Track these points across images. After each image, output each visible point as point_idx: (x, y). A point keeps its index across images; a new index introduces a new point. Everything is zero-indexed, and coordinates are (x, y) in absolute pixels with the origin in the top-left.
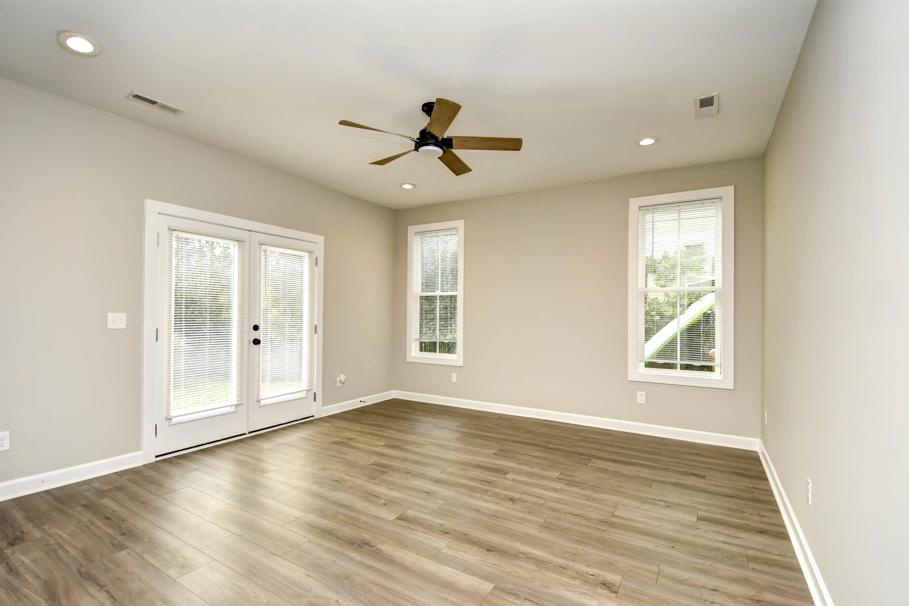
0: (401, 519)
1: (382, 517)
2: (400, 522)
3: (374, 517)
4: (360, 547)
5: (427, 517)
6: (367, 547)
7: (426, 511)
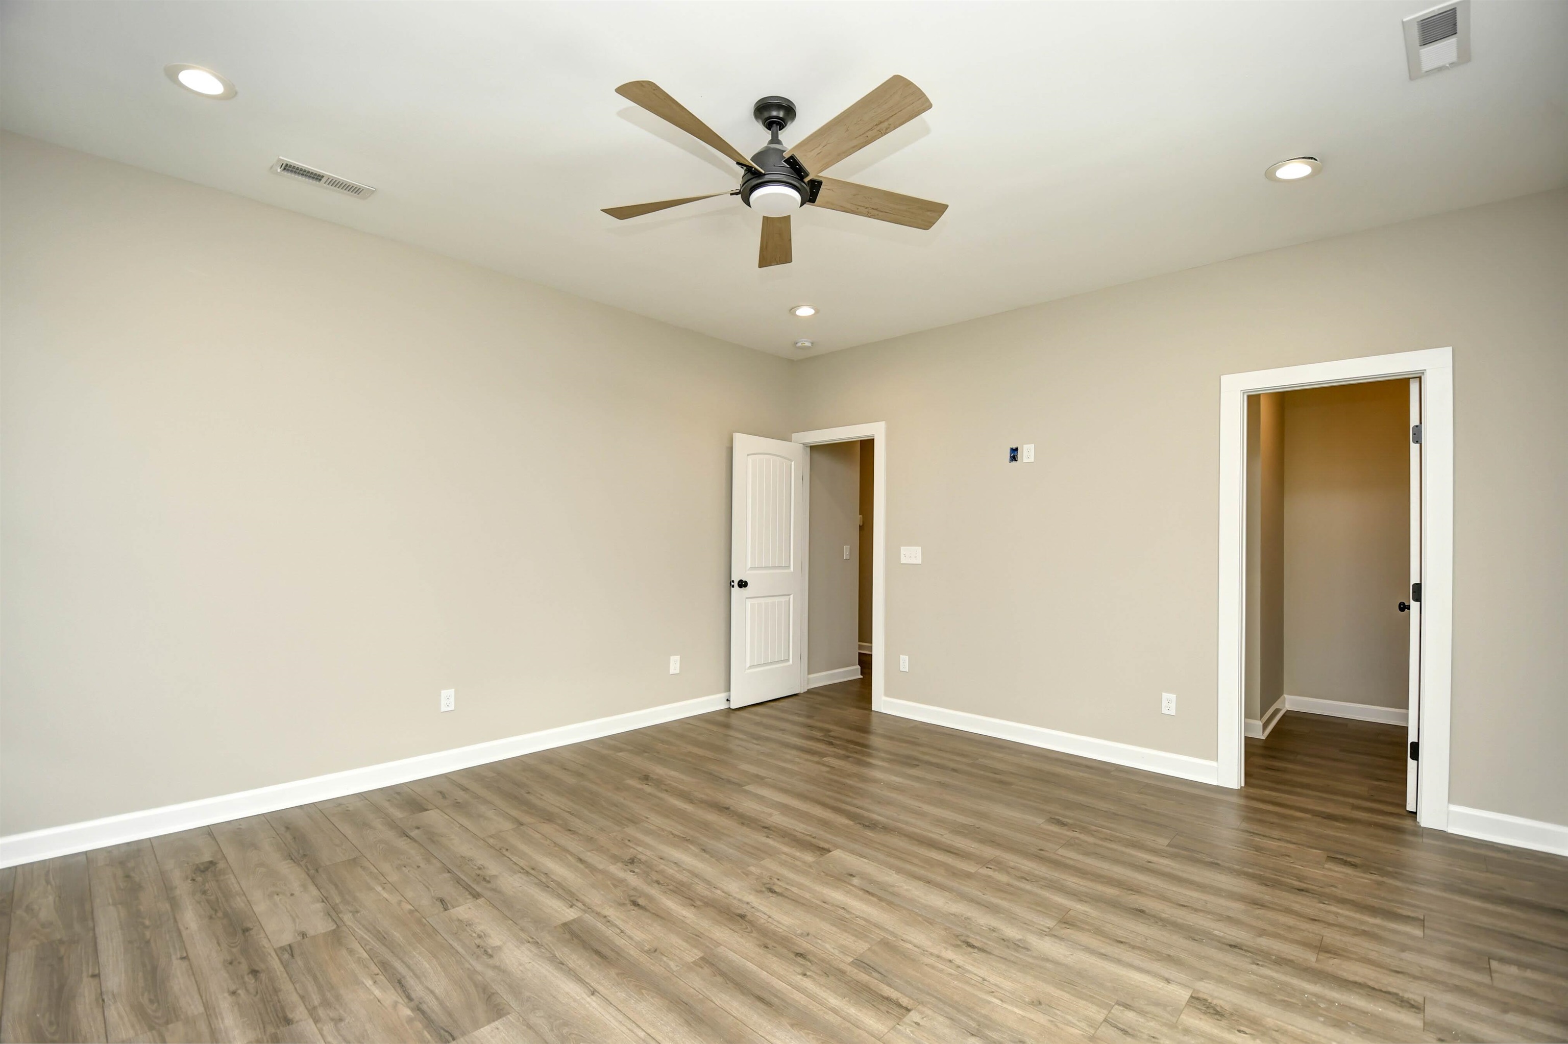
0: (823, 849)
1: (853, 855)
2: (826, 846)
3: (864, 856)
4: (874, 824)
5: (786, 849)
6: (867, 824)
7: (783, 857)
